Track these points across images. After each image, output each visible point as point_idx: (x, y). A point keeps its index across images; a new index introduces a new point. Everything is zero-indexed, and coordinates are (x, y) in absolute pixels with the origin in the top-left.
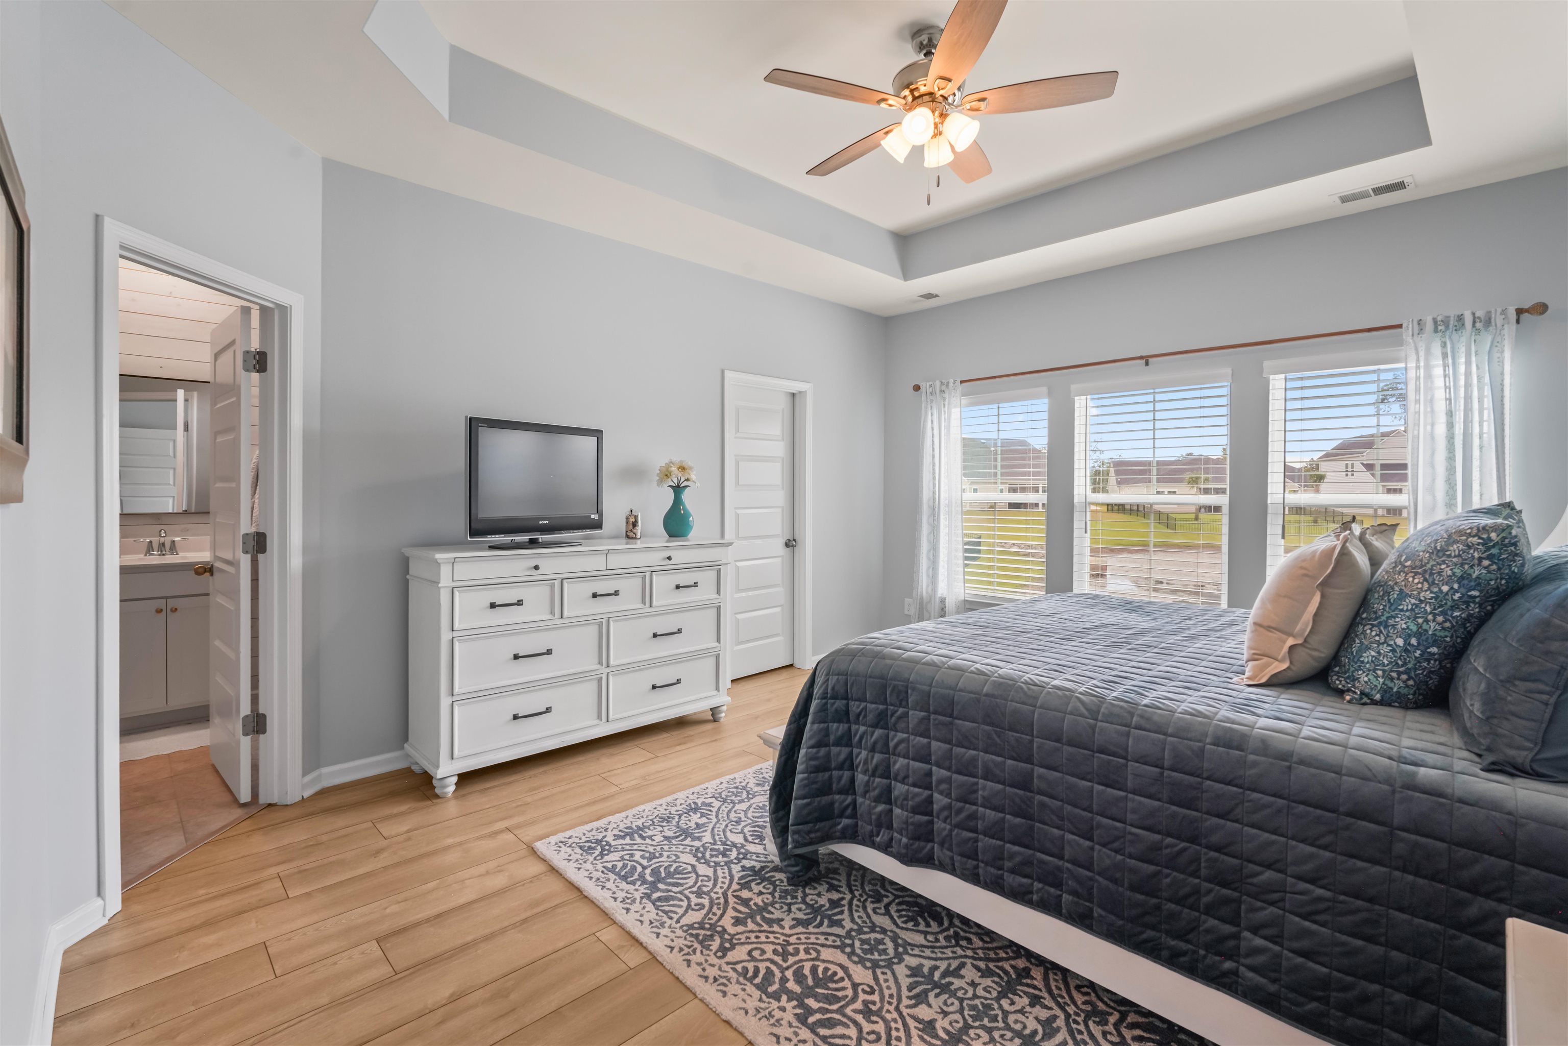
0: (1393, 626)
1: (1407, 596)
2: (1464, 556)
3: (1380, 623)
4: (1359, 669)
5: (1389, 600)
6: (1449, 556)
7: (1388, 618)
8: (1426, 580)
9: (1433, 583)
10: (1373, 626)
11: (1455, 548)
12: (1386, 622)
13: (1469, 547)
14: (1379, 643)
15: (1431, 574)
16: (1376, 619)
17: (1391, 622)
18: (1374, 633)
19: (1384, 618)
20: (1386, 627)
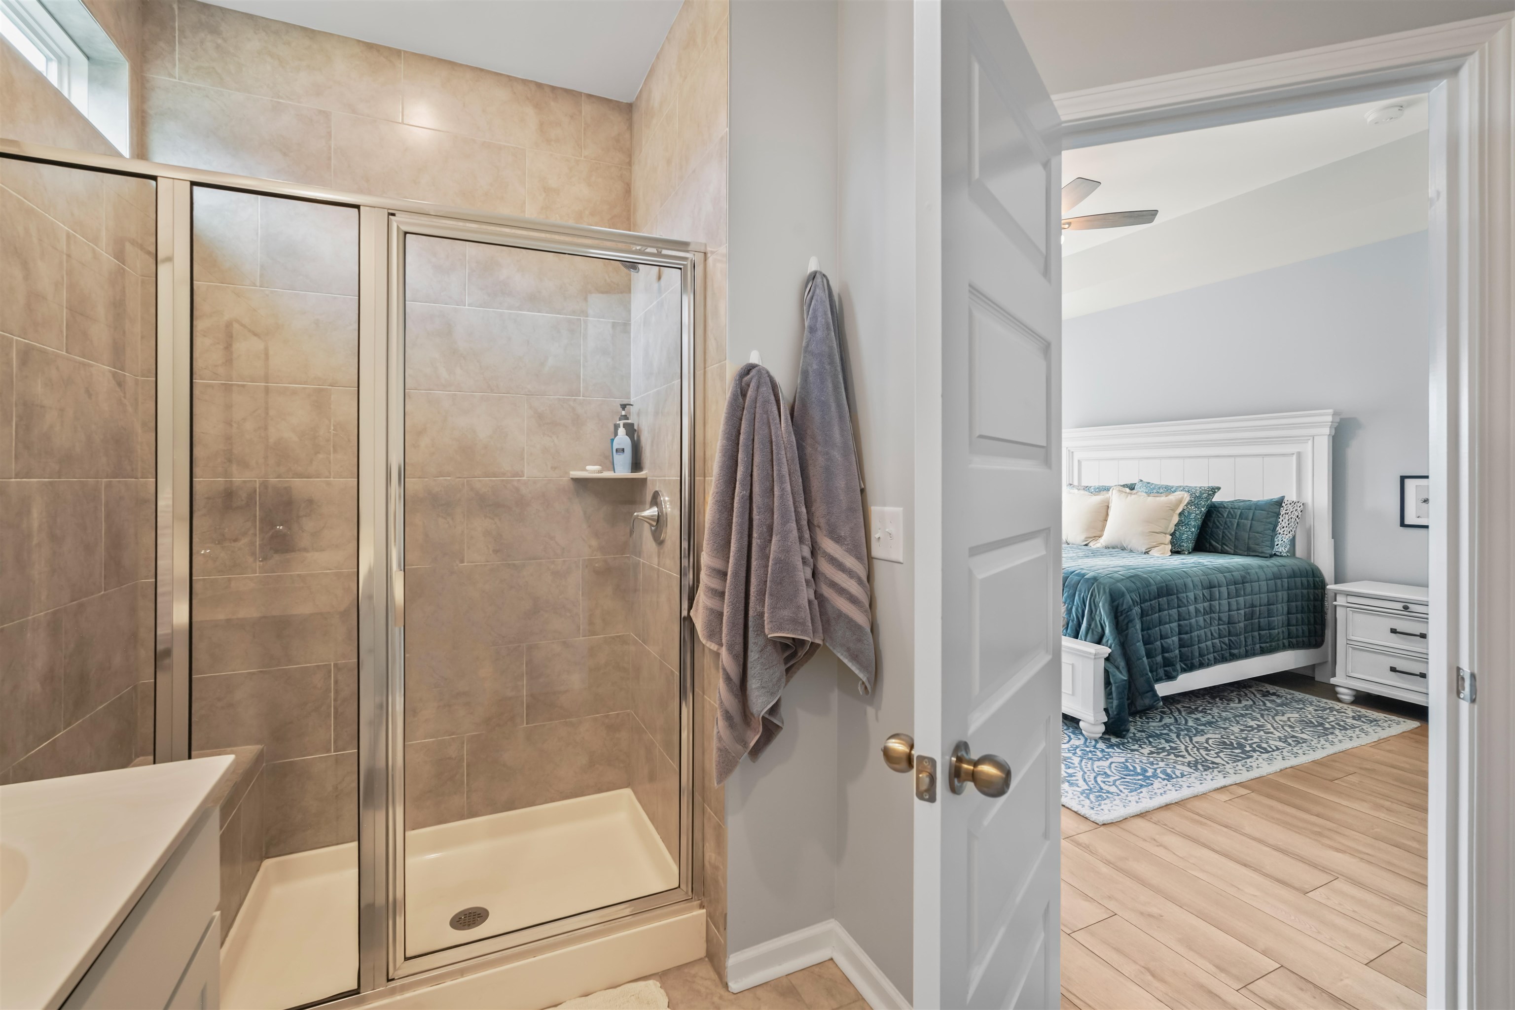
0: (1191, 524)
1: (1192, 513)
2: (1208, 498)
3: (1185, 524)
4: (1182, 542)
5: (1185, 516)
6: (1202, 498)
7: (1188, 522)
8: (1196, 507)
9: (1199, 508)
10: (1182, 526)
11: (1205, 495)
12: (1188, 523)
13: (1209, 495)
14: (1187, 531)
15: (1198, 505)
16: (1183, 523)
17: (1189, 523)
18: (1184, 528)
19: (1186, 522)
20: (1188, 525)
